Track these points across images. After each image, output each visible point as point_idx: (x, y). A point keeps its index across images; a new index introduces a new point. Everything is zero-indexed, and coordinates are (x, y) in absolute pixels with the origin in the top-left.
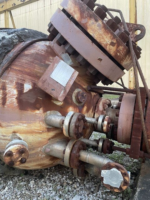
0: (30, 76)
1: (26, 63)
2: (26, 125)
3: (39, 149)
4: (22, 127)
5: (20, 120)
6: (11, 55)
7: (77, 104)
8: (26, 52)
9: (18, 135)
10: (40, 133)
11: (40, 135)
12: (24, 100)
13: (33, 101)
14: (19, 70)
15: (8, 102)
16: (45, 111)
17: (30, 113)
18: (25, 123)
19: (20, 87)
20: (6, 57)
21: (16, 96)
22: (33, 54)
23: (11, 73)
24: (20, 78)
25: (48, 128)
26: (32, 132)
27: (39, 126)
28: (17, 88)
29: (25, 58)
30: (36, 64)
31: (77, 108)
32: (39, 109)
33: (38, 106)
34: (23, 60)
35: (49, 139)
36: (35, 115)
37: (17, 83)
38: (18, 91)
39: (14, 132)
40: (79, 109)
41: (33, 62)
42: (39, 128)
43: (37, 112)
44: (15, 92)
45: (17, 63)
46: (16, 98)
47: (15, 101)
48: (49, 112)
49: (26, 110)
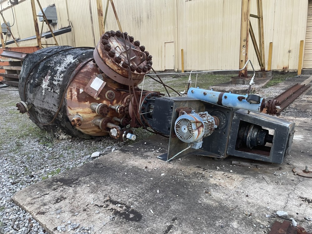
0: (82, 85)
1: (81, 78)
2: (82, 109)
3: (90, 122)
4: (80, 110)
5: (79, 107)
6: (74, 73)
7: (109, 99)
8: (82, 71)
9: (79, 114)
10: (89, 114)
11: (89, 115)
12: (80, 97)
13: (84, 98)
14: (78, 82)
15: (73, 98)
16: (90, 103)
17: (83, 103)
18: (81, 108)
19: (78, 91)
20: (72, 74)
21: (76, 95)
22: (85, 72)
23: (74, 83)
24: (78, 86)
25: (92, 111)
26: (85, 113)
27: (88, 110)
28: (77, 91)
29: (81, 74)
30: (86, 78)
31: (109, 101)
32: (87, 102)
33: (86, 100)
34: (80, 76)
35: (94, 117)
36: (86, 105)
37: (77, 89)
38: (77, 93)
39: (77, 112)
40: (110, 102)
41: (84, 77)
42: (88, 111)
43: (87, 103)
44: (76, 93)
45: (77, 78)
46: (77, 96)
47: (76, 97)
48: (92, 103)
49: (81, 102)
